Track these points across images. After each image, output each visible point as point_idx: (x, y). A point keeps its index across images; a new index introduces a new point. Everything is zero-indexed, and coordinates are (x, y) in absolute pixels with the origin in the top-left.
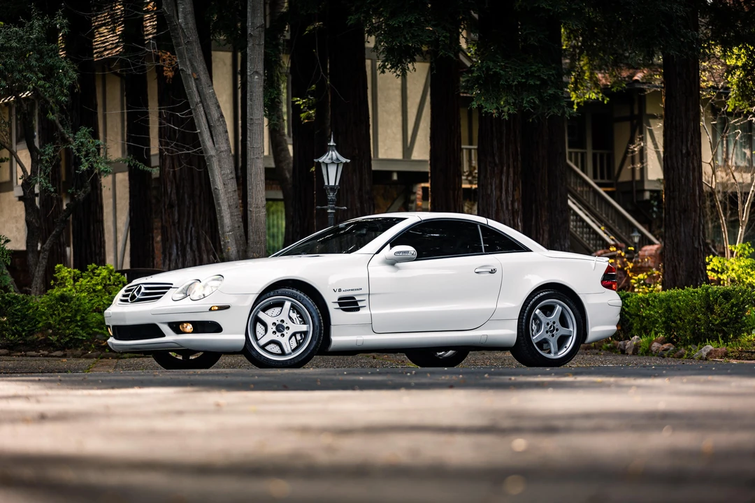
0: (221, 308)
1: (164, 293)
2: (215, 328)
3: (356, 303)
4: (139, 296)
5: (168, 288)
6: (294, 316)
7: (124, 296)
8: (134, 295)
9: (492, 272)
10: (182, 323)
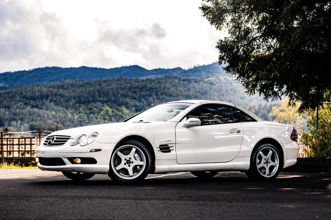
0: (97, 150)
1: (66, 141)
2: (93, 161)
3: (169, 148)
4: (53, 142)
5: (68, 139)
6: (136, 155)
7: (46, 141)
8: (50, 141)
9: (239, 132)
10: (75, 158)
